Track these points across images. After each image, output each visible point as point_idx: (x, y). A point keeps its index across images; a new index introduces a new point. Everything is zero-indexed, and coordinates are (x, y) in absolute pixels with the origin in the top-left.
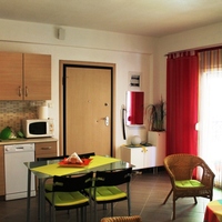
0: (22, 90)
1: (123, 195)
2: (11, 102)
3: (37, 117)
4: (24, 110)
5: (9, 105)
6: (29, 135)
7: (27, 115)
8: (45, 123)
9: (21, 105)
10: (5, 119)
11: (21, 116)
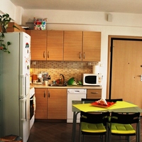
0: (81, 55)
1: (134, 132)
2: (76, 62)
3: (92, 72)
4: (84, 67)
5: (74, 64)
6: (85, 84)
7: (86, 70)
8: (96, 77)
9: (82, 64)
10: (72, 73)
11: (82, 71)
